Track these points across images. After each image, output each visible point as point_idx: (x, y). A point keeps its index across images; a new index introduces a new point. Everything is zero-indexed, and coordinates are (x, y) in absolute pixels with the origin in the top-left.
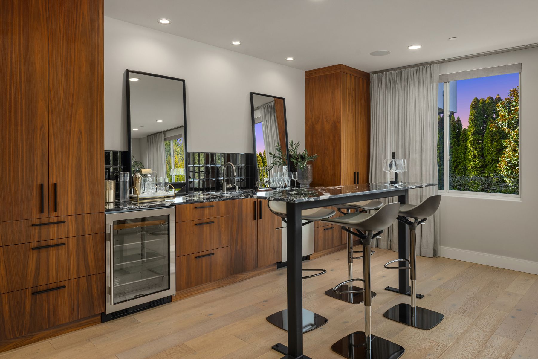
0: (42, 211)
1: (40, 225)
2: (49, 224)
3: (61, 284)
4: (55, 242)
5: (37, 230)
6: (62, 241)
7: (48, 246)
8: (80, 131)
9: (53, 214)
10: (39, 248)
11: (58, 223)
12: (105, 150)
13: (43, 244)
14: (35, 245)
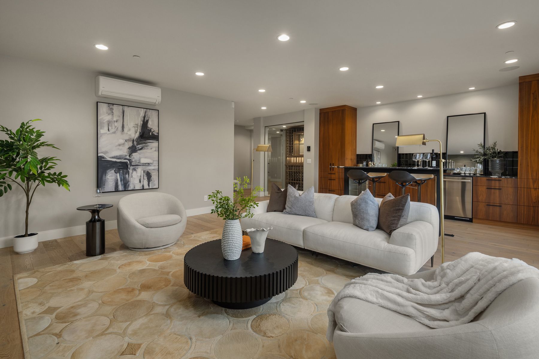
0: (330, 170)
1: (330, 174)
2: (332, 174)
3: (334, 190)
4: (333, 179)
5: (329, 175)
6: (335, 179)
7: (332, 179)
8: (339, 149)
9: (333, 171)
10: (330, 179)
11: (334, 174)
12: (357, 154)
13: (331, 179)
14: (329, 178)
